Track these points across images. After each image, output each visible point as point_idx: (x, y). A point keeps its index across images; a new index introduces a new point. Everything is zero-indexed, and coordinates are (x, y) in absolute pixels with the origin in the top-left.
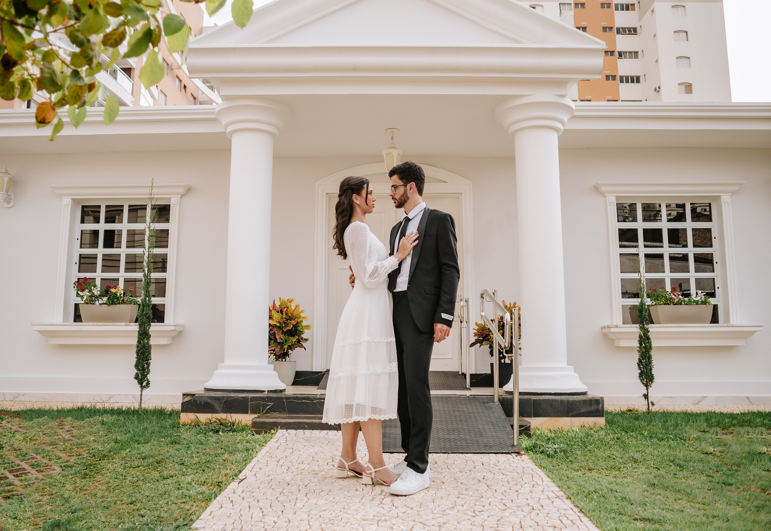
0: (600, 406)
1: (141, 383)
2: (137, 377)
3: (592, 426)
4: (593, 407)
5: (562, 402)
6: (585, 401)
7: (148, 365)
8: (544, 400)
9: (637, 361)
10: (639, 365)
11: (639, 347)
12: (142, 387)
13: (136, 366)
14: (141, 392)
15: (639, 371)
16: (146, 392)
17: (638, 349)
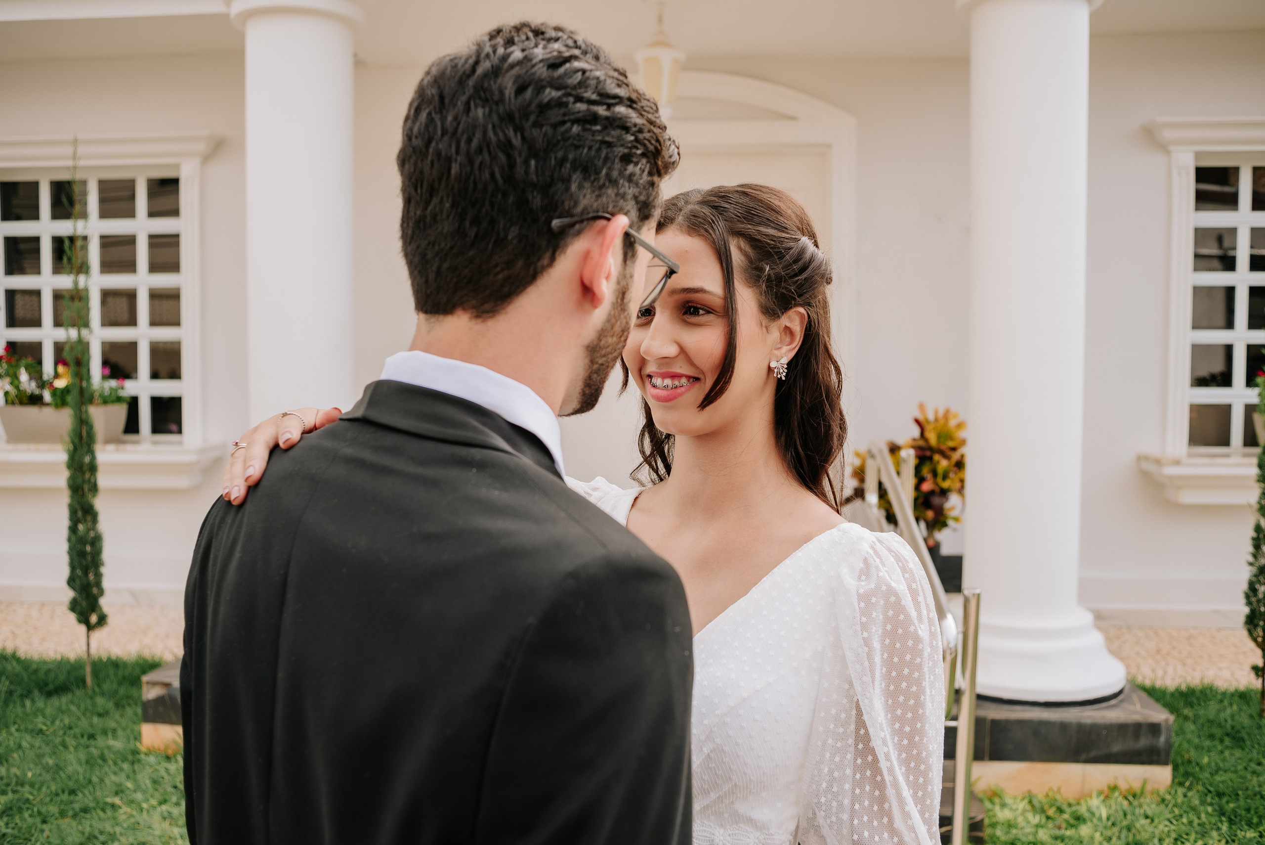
0: (1162, 739)
1: (84, 619)
2: (74, 606)
3: (1136, 786)
4: (1144, 742)
5: (1064, 726)
6: (1122, 728)
7: (99, 576)
8: (1020, 723)
9: (1245, 586)
10: (1247, 597)
11: (1255, 556)
12: (90, 628)
13: (71, 582)
14: (88, 637)
15: (1246, 610)
16: (98, 636)
17: (1251, 559)
